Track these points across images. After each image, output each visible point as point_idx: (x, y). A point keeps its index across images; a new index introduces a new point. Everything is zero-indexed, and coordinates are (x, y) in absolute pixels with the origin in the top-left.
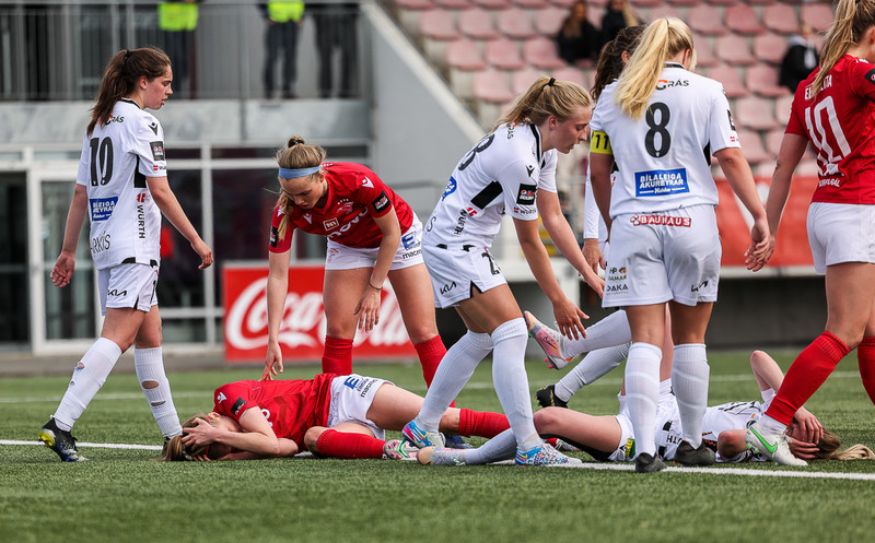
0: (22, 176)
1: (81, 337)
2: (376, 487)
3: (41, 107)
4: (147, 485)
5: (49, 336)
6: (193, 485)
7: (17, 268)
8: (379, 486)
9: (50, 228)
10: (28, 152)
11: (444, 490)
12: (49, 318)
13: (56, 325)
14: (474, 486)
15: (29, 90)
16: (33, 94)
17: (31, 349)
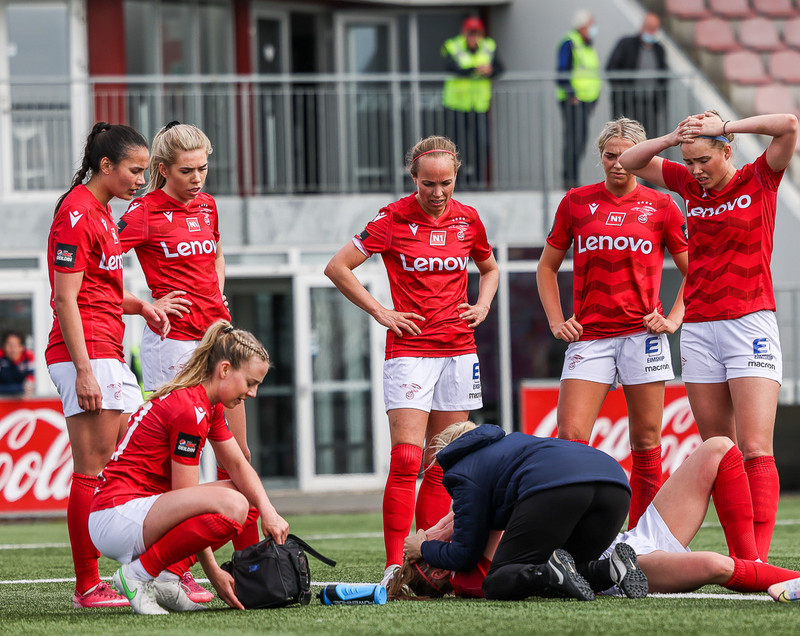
0: (288, 281)
1: (356, 472)
2: (666, 627)
3: (310, 201)
4: (397, 625)
5: (319, 470)
6: (452, 625)
7: (283, 390)
8: (670, 625)
9: (320, 342)
10: (294, 254)
11: (745, 629)
12: (319, 448)
13: (328, 456)
14: (783, 625)
15: (296, 181)
16: (302, 187)
17: (297, 486)
